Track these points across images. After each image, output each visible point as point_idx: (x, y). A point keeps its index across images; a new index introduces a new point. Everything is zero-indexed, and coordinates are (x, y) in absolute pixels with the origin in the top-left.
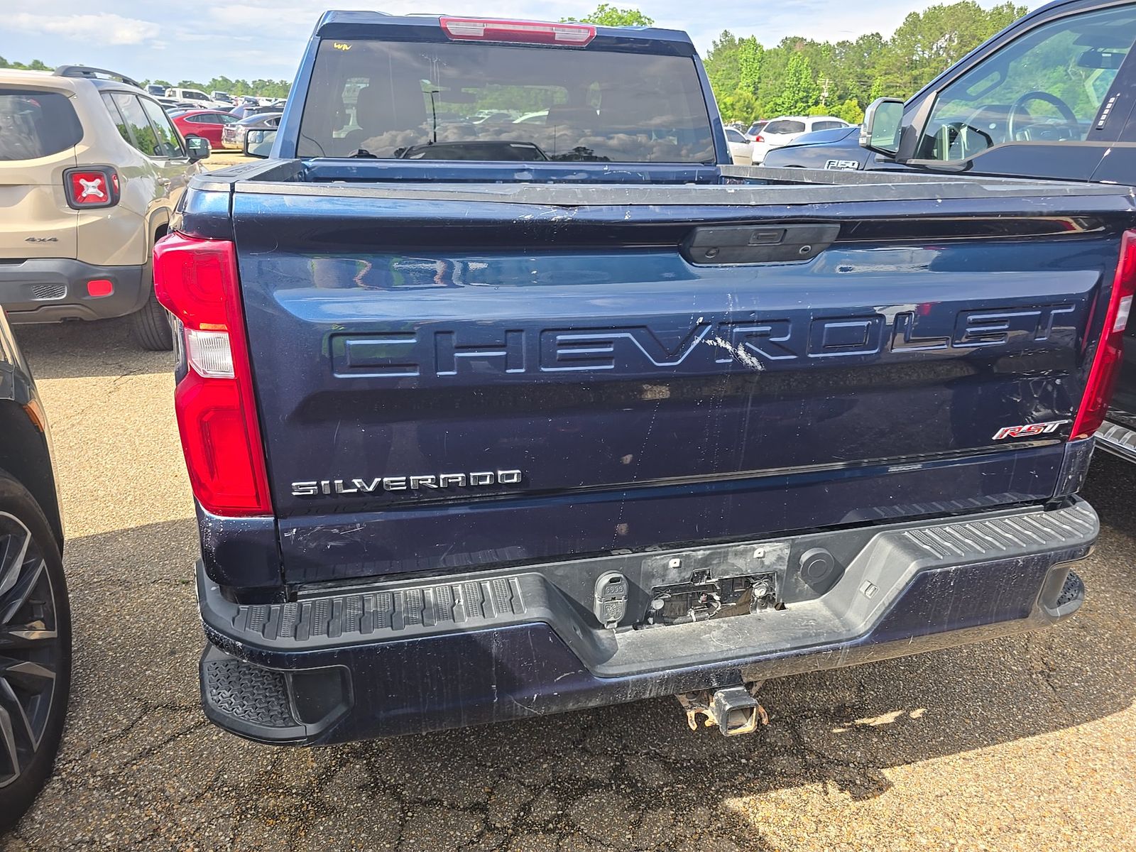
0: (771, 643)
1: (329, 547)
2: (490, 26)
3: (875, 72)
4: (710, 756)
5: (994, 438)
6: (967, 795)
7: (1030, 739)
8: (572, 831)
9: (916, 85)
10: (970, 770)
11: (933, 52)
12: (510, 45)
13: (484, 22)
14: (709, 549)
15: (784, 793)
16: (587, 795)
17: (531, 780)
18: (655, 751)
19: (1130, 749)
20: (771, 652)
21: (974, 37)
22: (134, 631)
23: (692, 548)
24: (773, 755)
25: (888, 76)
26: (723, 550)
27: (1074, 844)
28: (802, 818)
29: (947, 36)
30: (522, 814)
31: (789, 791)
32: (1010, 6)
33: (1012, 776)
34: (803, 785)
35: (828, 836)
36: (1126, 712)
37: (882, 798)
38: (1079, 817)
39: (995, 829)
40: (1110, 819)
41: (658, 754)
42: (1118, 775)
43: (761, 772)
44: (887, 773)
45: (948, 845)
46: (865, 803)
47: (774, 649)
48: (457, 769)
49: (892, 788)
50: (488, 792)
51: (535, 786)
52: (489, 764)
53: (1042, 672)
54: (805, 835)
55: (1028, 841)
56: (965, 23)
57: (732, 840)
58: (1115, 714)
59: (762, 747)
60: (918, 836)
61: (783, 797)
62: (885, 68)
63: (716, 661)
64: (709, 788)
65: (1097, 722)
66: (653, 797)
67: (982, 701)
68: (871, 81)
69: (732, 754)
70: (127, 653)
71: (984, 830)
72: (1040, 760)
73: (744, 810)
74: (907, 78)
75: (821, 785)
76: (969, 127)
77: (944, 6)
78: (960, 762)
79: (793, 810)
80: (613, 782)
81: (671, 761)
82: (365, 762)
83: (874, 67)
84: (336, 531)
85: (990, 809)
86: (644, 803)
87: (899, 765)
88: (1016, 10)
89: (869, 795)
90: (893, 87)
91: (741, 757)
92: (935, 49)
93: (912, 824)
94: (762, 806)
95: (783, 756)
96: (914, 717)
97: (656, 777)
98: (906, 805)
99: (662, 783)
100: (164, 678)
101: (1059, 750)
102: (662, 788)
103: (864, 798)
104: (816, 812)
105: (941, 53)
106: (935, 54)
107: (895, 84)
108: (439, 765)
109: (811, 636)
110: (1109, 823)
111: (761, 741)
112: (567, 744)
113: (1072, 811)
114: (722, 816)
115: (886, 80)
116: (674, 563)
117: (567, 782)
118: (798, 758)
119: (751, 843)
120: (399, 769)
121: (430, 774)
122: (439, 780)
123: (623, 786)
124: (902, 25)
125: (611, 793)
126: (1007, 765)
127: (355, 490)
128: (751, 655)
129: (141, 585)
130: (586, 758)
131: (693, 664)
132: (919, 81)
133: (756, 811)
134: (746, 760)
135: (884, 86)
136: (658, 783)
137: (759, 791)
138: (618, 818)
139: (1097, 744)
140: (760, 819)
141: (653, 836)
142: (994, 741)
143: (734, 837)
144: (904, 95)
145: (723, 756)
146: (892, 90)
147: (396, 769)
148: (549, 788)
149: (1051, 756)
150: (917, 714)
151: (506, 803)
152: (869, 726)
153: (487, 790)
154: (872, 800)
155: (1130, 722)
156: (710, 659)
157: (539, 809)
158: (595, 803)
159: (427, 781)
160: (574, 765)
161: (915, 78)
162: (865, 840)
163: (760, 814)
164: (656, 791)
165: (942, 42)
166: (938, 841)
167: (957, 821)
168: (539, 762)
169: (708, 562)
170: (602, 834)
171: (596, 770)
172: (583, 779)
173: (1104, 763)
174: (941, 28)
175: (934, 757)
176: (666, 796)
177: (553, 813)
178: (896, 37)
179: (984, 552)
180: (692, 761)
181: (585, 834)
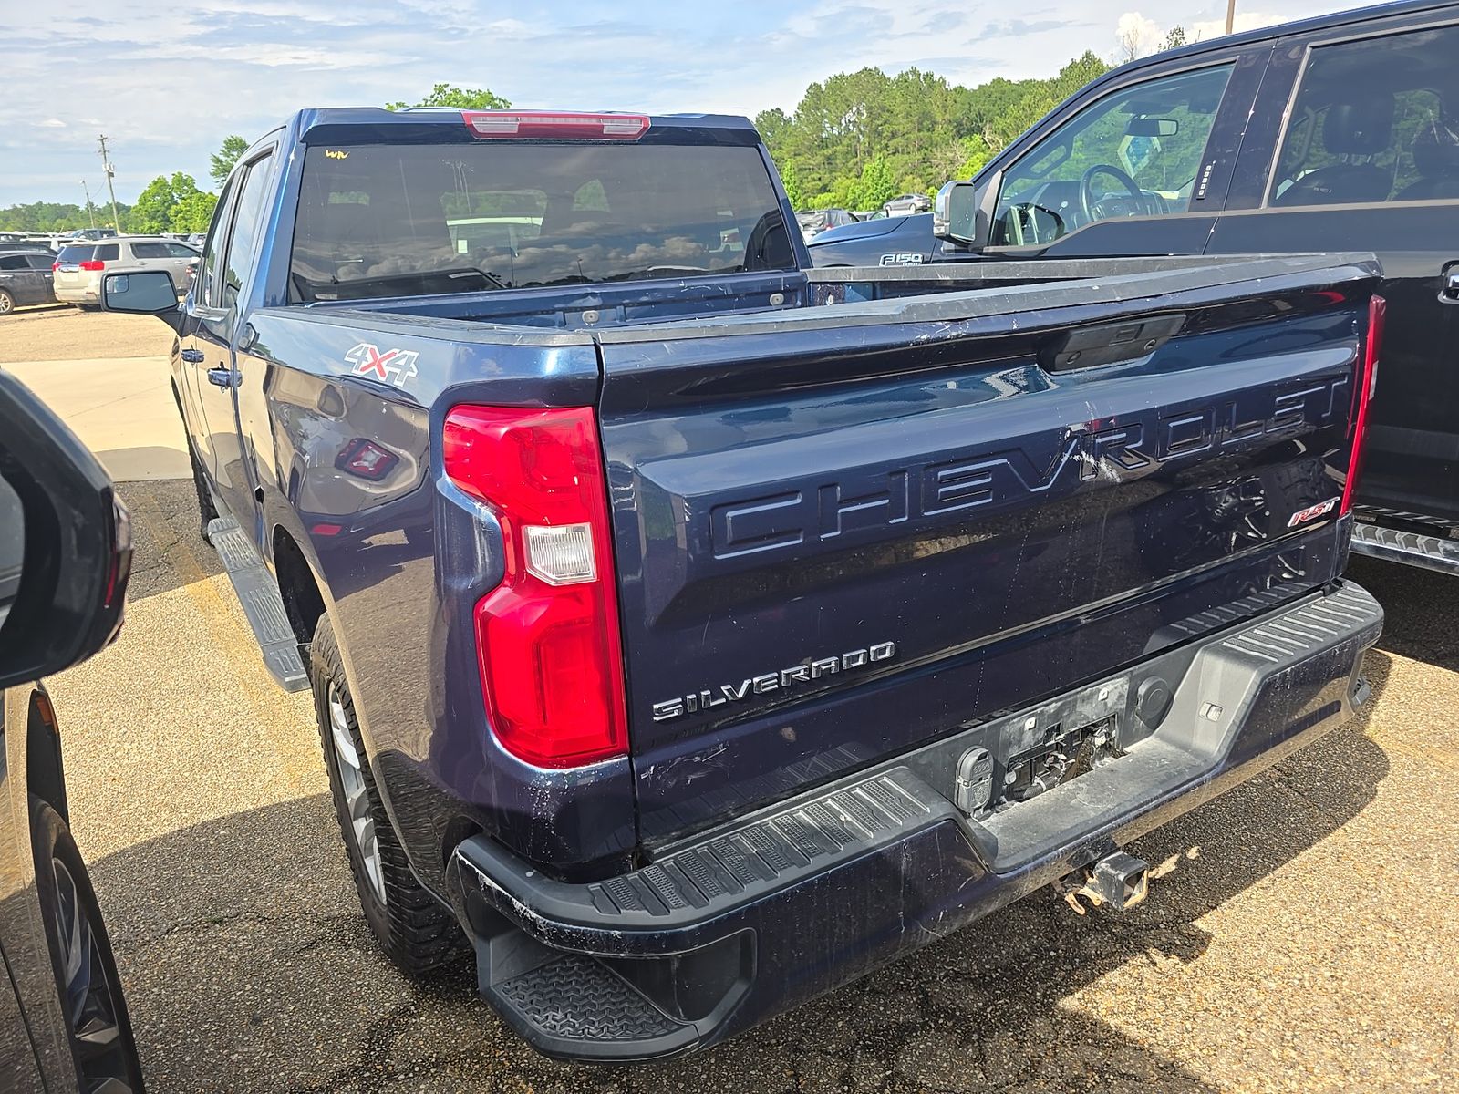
0: (1143, 793)
1: (689, 782)
2: (525, 120)
3: (783, 153)
4: (1014, 958)
5: (1289, 525)
6: (1286, 925)
7: (1309, 851)
8: (915, 1090)
9: (831, 166)
10: (1273, 898)
11: (842, 127)
12: (549, 143)
13: (517, 115)
14: (1060, 700)
15: (1113, 976)
16: (908, 1043)
17: (834, 1046)
18: (952, 970)
19: (1400, 836)
20: (1147, 803)
21: (883, 108)
22: (177, 1006)
23: (1045, 703)
24: (1078, 937)
25: (798, 158)
26: (1072, 698)
27: (1404, 945)
28: (1146, 998)
29: (855, 109)
30: (846, 1088)
31: (1116, 972)
32: (914, 72)
33: (1314, 893)
34: (1126, 961)
35: (1180, 1010)
36: (1376, 801)
37: (1211, 951)
38: (1394, 918)
39: (1328, 952)
40: (1420, 910)
41: (959, 972)
42: (1404, 865)
43: (1077, 960)
44: (1198, 923)
45: (1296, 982)
46: (1197, 962)
47: (1149, 798)
48: (738, 1058)
49: (1213, 939)
50: (792, 1075)
51: (842, 1050)
52: (774, 1041)
53: (1280, 780)
54: (1158, 1015)
55: (1364, 955)
56: (871, 93)
57: (1089, 1044)
58: (1368, 806)
59: (1062, 932)
60: (1264, 981)
61: (1115, 981)
62: (793, 148)
63: (1101, 826)
64: (1033, 994)
65: (1358, 817)
66: (980, 1023)
67: (1245, 824)
68: (780, 164)
69: (1036, 949)
70: (185, 1039)
71: (1320, 956)
72: (1329, 870)
73: (1082, 1007)
74: (819, 159)
75: (1144, 957)
76: (1036, 207)
77: (846, 75)
78: (1261, 892)
79: (1132, 991)
80: (927, 1019)
81: (977, 976)
82: (616, 1085)
83: (780, 148)
84: (697, 759)
85: (1314, 933)
86: (974, 1033)
87: (1207, 913)
88: (921, 77)
89: (1197, 953)
90: (806, 169)
91: (1048, 950)
92: (844, 124)
93: (1253, 971)
94: (1098, 997)
95: (1089, 936)
96: (1193, 858)
97: (972, 1001)
98: (1236, 953)
99: (981, 1004)
100: (263, 1059)
101: (1340, 855)
102: (985, 1010)
103: (1193, 957)
104: (1156, 987)
105: (851, 128)
106: (845, 130)
107: (807, 167)
108: (713, 1061)
109: (1175, 775)
110: (1422, 916)
111: (1057, 926)
112: (851, 991)
113: (1385, 913)
114: (1064, 1021)
115: (797, 162)
116: (1030, 723)
117: (876, 1035)
118: (1105, 934)
119: (1111, 1041)
120: (665, 1081)
121: (708, 1075)
122: (724, 1080)
123: (941, 1021)
124: (804, 98)
125: (933, 1031)
126: (1304, 884)
127: (724, 700)
128: (1131, 811)
129: (149, 941)
130: (882, 1001)
131: (1082, 834)
132: (833, 162)
133: (1095, 1005)
134: (1055, 951)
135: (796, 170)
136: (977, 1005)
137: (1087, 982)
138: (957, 1058)
139: (1369, 839)
140: (1104, 1012)
141: (1006, 1067)
142: (1279, 862)
143: (1090, 1041)
144: (820, 179)
145: (1029, 954)
146: (805, 173)
147: (661, 1081)
148: (860, 1049)
149: (1337, 863)
150: (1193, 853)
151: (821, 1081)
152: (1156, 879)
153: (789, 1073)
154: (1201, 957)
155: (1386, 809)
156: (1096, 824)
157: (863, 1077)
158: (921, 1049)
159: (710, 1084)
160: (874, 1013)
161: (828, 158)
162: (1218, 1002)
163: (1102, 1007)
164: (980, 1015)
165: (851, 117)
166: (1286, 981)
167: (1290, 954)
168: (831, 1021)
169: (1060, 716)
170: (949, 1082)
171: (902, 1011)
172: (893, 1026)
173: (1385, 857)
174: (847, 100)
175: (1234, 895)
176: (993, 1017)
177: (881, 1075)
178: (800, 112)
179: (1307, 647)
180: (999, 970)
181: (931, 1088)
